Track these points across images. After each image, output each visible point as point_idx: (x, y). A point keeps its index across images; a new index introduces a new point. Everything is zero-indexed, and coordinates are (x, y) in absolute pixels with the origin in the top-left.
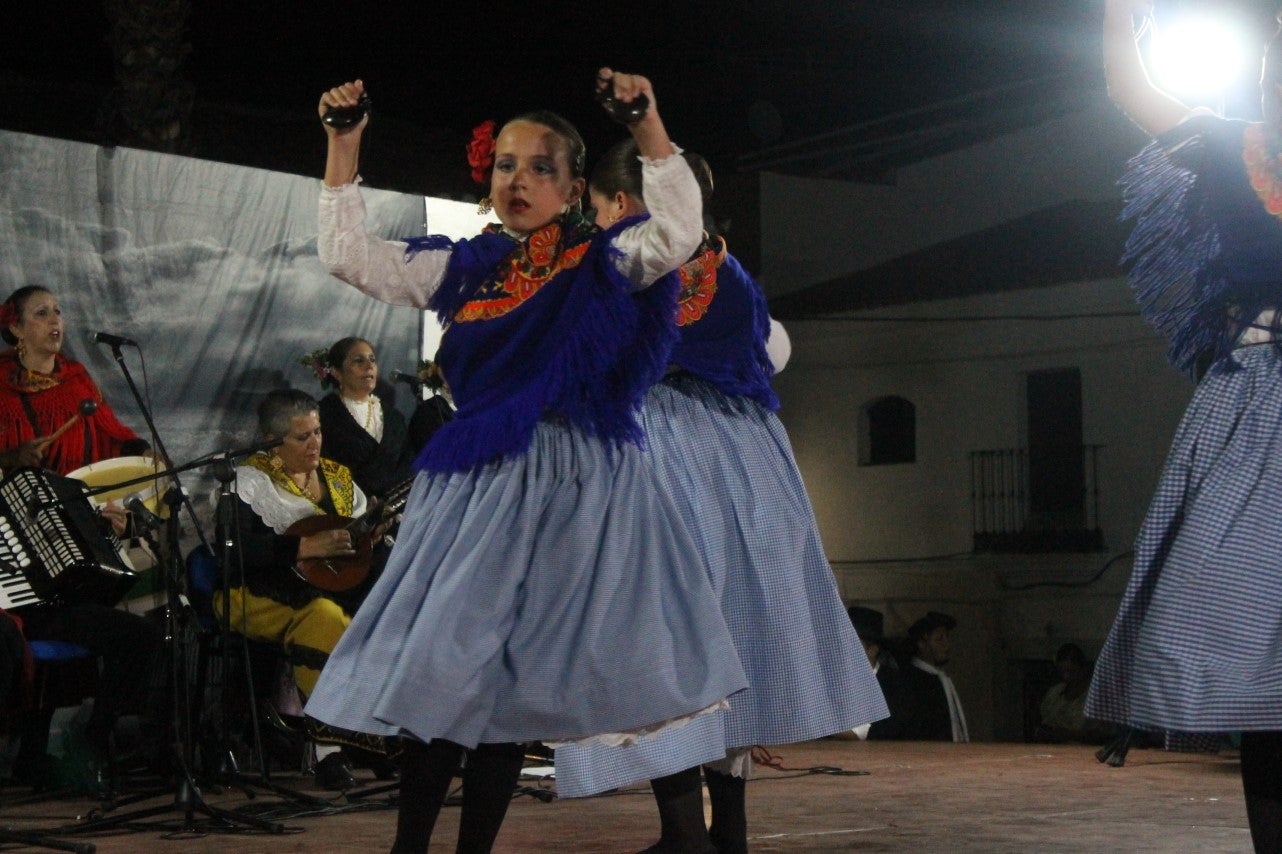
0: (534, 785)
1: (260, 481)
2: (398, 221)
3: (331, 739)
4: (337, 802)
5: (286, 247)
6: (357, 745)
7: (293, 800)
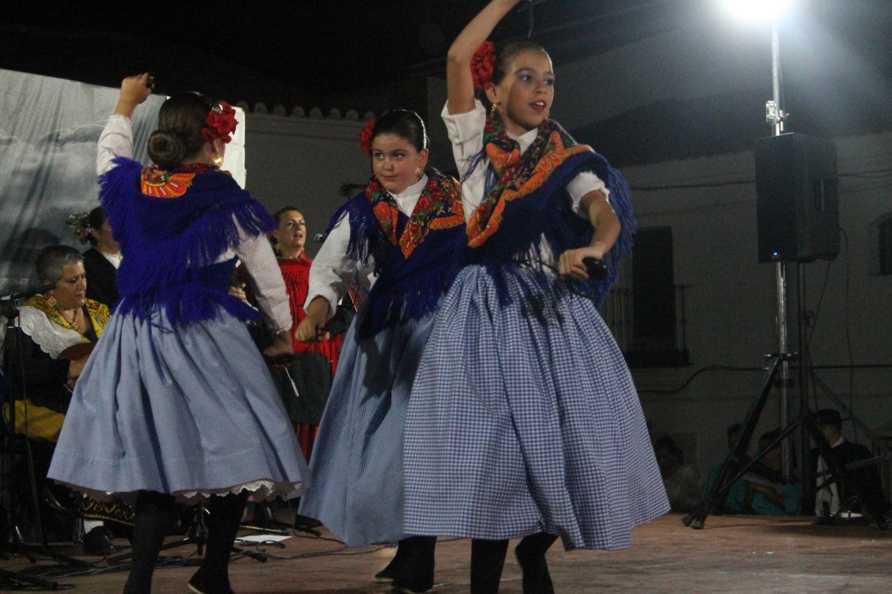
0: (253, 549)
1: (38, 317)
2: (146, 116)
3: (96, 516)
4: (100, 565)
5: (58, 135)
6: (116, 520)
7: (65, 563)
